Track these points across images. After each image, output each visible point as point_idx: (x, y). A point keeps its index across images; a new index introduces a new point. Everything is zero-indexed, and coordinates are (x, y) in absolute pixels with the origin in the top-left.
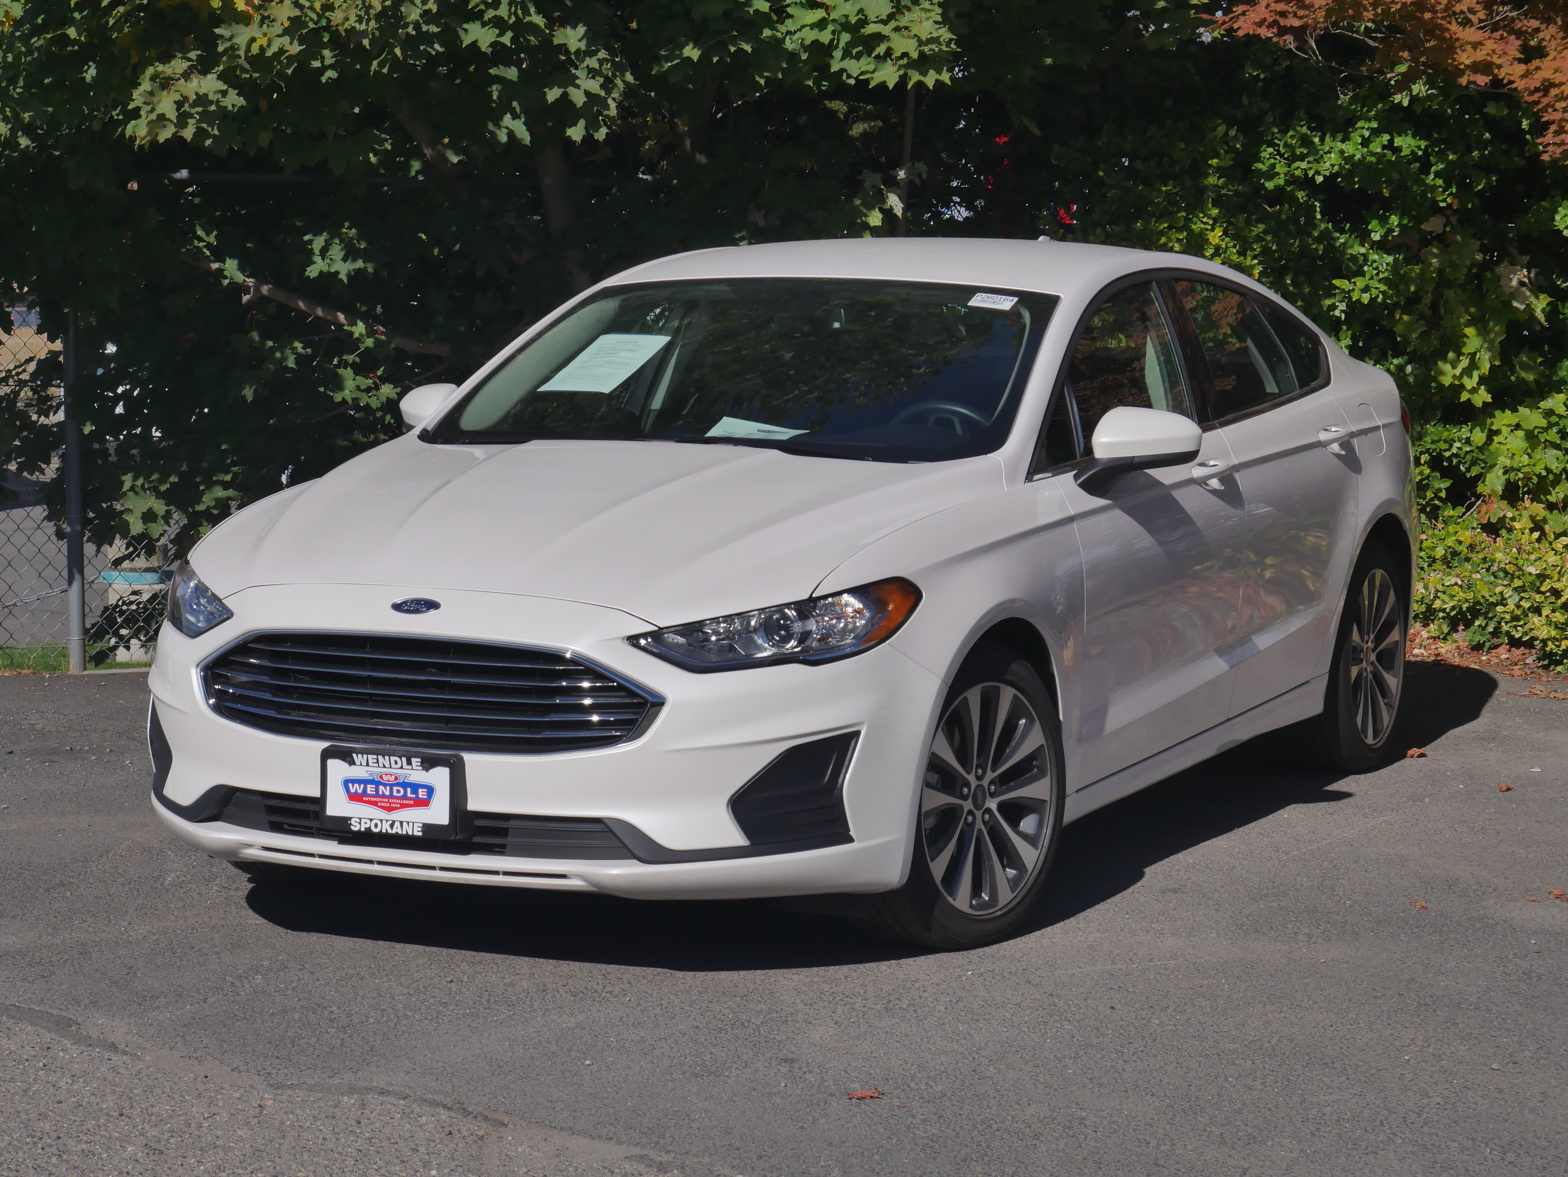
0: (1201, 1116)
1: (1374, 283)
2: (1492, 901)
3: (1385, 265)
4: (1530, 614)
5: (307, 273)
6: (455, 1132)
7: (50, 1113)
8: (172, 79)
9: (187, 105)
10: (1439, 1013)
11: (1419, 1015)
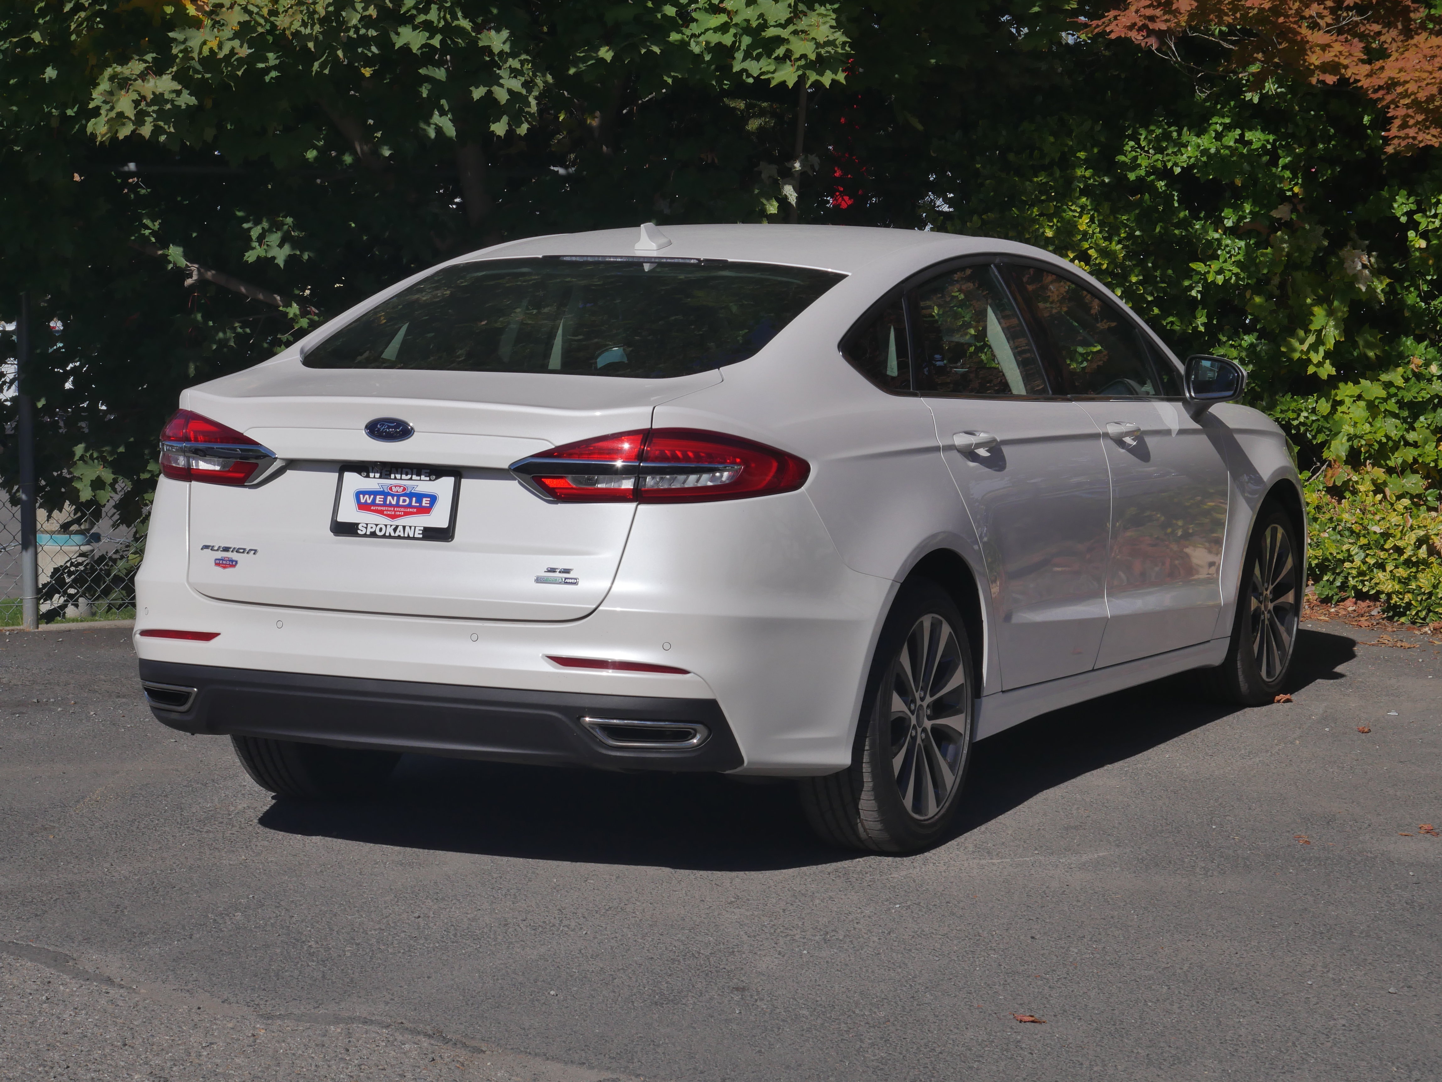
0: (1127, 1039)
1: (1228, 266)
2: (1368, 837)
3: (1236, 249)
4: (1375, 570)
5: (245, 258)
6: (437, 1058)
7: (58, 1044)
8: (130, 80)
9: (143, 104)
10: (1334, 940)
11: (1316, 943)
